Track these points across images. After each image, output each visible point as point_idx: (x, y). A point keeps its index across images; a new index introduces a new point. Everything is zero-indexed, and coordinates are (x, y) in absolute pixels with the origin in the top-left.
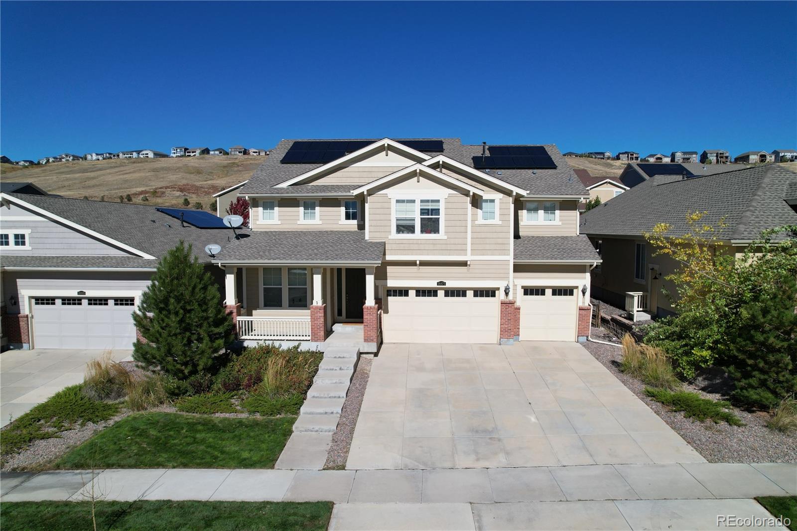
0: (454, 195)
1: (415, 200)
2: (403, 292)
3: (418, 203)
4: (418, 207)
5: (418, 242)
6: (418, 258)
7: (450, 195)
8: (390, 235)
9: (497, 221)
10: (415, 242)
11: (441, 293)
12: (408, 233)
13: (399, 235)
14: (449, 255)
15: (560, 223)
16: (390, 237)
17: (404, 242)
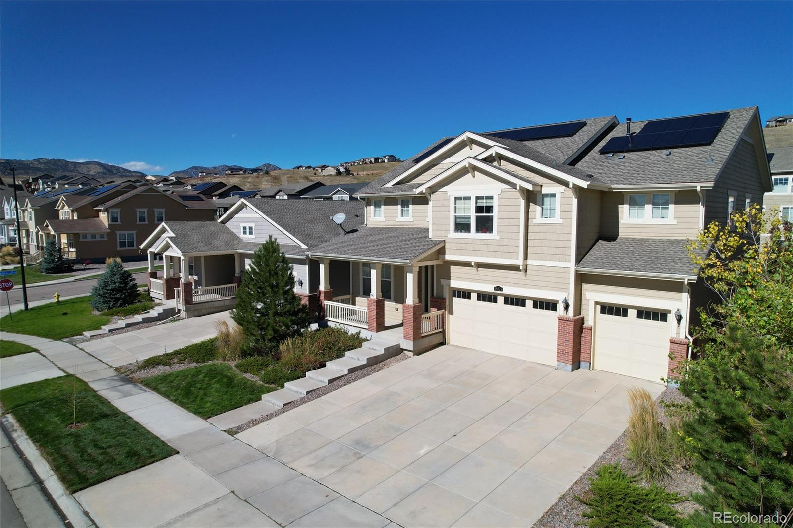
0: (506, 190)
1: (470, 197)
2: (466, 294)
3: (473, 200)
4: (472, 205)
5: (473, 241)
6: (473, 259)
7: (503, 190)
8: (449, 234)
9: (557, 219)
10: (470, 241)
11: (500, 299)
12: (466, 232)
13: (457, 234)
14: (502, 258)
15: (675, 222)
16: (449, 236)
17: (462, 241)
